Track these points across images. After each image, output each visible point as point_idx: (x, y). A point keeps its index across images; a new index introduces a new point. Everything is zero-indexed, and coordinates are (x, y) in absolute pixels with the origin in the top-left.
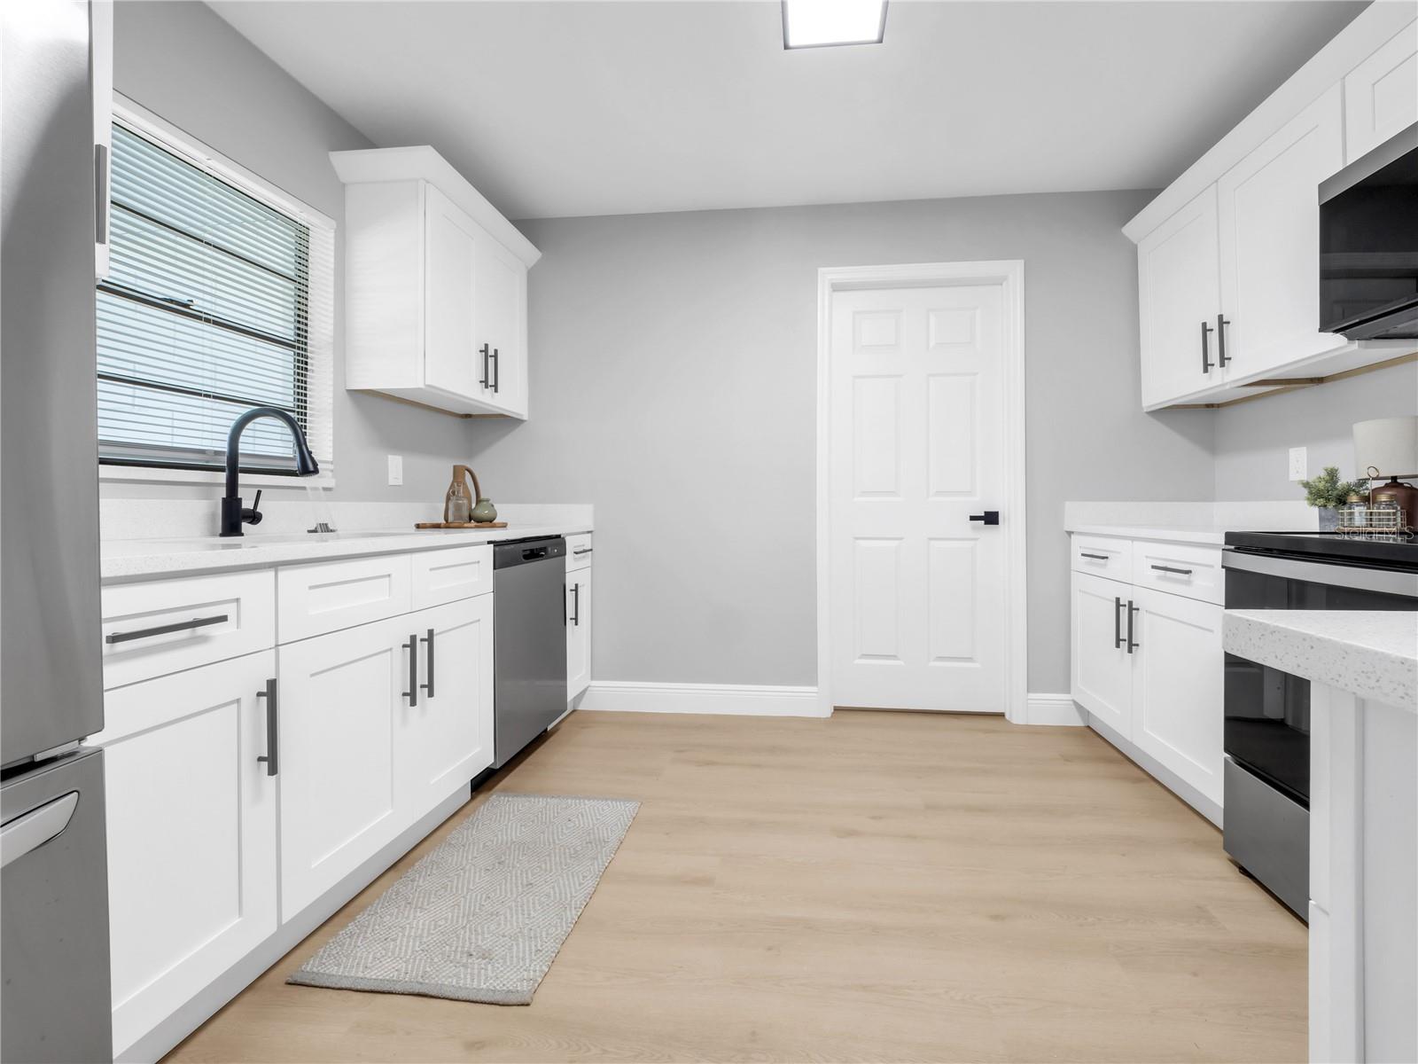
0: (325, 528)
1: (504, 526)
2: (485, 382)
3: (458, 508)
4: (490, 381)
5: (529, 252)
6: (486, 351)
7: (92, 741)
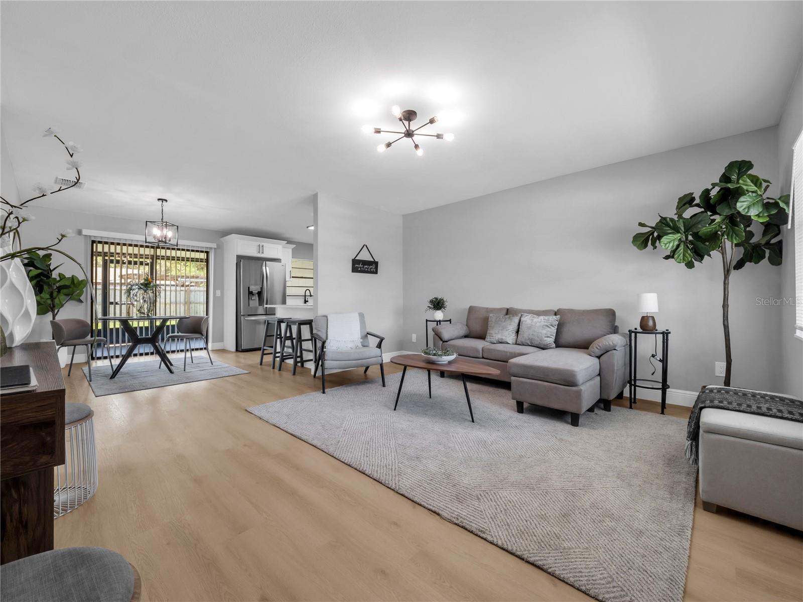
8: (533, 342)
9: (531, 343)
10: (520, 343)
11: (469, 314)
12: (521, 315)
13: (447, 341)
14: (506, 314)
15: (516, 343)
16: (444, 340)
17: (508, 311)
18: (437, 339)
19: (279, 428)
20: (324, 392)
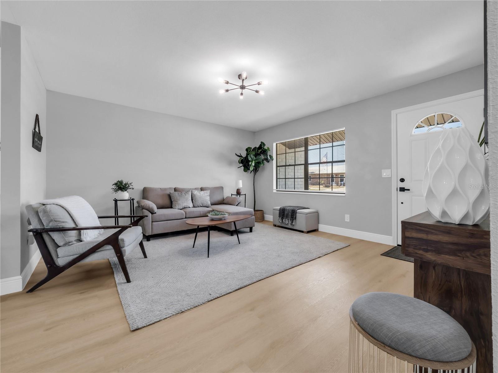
8: (203, 204)
10: (197, 206)
11: (145, 193)
12: (191, 191)
13: (156, 213)
14: (175, 191)
15: (194, 207)
16: (155, 212)
17: (175, 190)
18: (146, 213)
19: (219, 297)
20: (128, 281)
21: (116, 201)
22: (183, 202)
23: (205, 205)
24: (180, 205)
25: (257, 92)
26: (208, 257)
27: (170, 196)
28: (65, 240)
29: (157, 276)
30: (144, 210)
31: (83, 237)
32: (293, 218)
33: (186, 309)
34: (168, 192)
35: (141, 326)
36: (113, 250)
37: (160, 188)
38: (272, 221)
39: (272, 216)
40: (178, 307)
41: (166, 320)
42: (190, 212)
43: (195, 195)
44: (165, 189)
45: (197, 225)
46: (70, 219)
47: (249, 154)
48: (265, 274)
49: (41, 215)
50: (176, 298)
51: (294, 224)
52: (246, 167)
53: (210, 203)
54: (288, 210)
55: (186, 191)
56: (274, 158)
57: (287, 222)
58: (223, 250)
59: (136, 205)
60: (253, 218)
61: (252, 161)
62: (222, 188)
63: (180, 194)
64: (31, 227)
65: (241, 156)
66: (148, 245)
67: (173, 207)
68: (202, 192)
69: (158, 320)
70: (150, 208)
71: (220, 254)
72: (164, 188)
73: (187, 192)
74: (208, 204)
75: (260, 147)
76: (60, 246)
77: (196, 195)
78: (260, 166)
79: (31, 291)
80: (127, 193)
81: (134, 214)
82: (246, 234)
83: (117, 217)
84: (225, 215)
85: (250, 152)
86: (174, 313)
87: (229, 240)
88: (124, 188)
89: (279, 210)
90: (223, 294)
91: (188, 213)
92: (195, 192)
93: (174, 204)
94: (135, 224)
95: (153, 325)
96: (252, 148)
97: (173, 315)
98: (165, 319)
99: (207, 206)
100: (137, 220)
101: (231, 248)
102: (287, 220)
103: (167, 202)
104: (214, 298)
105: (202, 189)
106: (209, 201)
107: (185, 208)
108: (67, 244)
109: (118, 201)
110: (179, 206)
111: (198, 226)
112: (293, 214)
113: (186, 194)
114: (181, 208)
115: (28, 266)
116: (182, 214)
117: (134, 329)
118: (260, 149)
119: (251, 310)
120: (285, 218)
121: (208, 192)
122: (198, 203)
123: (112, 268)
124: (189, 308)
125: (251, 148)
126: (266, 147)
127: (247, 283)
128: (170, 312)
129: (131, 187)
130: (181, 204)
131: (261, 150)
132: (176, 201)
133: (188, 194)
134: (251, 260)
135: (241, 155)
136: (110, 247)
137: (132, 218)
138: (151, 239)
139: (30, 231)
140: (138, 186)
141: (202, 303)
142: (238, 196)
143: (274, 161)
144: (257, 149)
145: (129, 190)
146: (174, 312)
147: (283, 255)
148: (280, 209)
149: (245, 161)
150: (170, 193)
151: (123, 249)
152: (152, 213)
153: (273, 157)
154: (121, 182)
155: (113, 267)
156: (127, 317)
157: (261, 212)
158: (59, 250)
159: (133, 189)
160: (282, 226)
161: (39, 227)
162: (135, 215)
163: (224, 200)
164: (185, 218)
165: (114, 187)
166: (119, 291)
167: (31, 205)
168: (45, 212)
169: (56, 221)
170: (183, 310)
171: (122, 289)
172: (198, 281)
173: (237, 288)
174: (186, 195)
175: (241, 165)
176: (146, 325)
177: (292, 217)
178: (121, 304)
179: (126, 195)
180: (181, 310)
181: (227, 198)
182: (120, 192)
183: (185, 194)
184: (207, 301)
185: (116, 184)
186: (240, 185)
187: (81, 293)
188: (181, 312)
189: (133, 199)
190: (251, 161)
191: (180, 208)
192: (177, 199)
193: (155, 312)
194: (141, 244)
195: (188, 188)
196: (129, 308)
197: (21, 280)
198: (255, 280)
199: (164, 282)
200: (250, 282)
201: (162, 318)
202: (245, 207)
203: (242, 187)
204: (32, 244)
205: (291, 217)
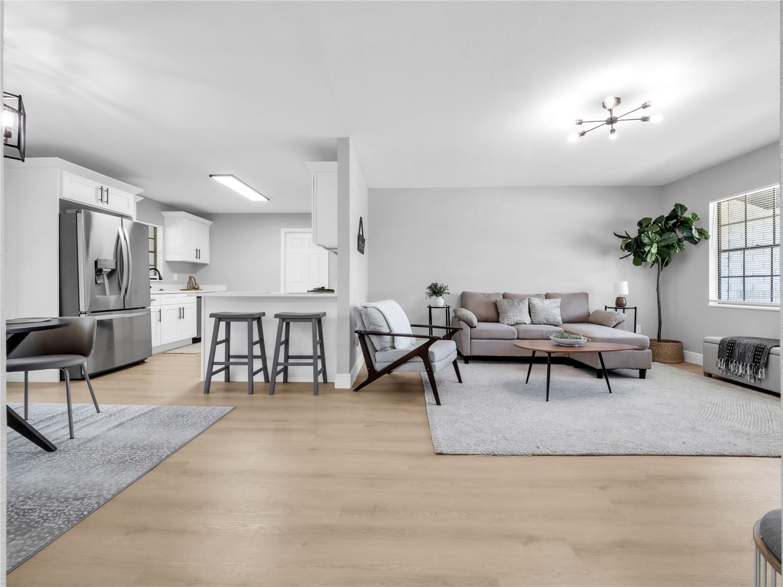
0: (161, 290)
1: (201, 290)
2: (197, 257)
3: (190, 286)
4: (198, 257)
5: (209, 223)
6: (197, 250)
7: (150, 307)
8: (549, 320)
9: (547, 322)
10: (537, 322)
11: (464, 299)
12: (529, 299)
13: (475, 327)
14: (504, 298)
15: (532, 323)
16: (475, 325)
17: (504, 296)
18: (463, 325)
19: (551, 455)
20: (438, 403)
21: (430, 308)
22: (515, 315)
23: (552, 321)
24: (511, 319)
25: (645, 119)
26: (547, 400)
27: (496, 305)
28: (381, 344)
29: (471, 406)
30: (460, 321)
31: (396, 344)
32: (759, 363)
33: (500, 453)
34: (493, 299)
35: (445, 452)
36: (423, 363)
37: (483, 294)
38: (702, 365)
39: (702, 355)
40: (489, 448)
41: (473, 456)
42: (525, 331)
43: (534, 305)
44: (490, 295)
45: (531, 349)
46: (386, 324)
47: (643, 232)
48: (647, 449)
49: (363, 317)
50: (490, 437)
51: (759, 377)
52: (639, 256)
53: (561, 320)
54: (746, 345)
55: (520, 299)
56: (710, 234)
57: (740, 371)
58: (575, 397)
59: (452, 315)
60: (648, 353)
61: (651, 245)
62: (586, 295)
63: (510, 303)
64: (357, 329)
65: (628, 237)
66: (465, 368)
67: (500, 320)
68: (548, 301)
69: (465, 453)
70: (468, 319)
71: (569, 401)
72: (488, 294)
73: (522, 301)
74: (557, 320)
75: (673, 215)
76: (377, 351)
77: (536, 305)
78: (672, 252)
79: (357, 390)
80: (442, 299)
81: (449, 326)
82: (630, 379)
83: (431, 327)
84: (580, 339)
85: (647, 226)
86: (485, 453)
87: (592, 384)
88: (438, 293)
89: (719, 342)
90: (557, 453)
91: (521, 331)
92: (536, 301)
93: (502, 317)
94: (448, 337)
95: (458, 456)
96: (653, 221)
97: (483, 454)
98: (473, 454)
99: (556, 324)
100: (451, 333)
101: (592, 396)
102: (740, 366)
103: (491, 313)
104: (543, 453)
105: (547, 296)
106: (559, 316)
107: (518, 324)
108: (383, 349)
109: (432, 309)
110: (509, 320)
111: (534, 352)
112: (759, 355)
113: (520, 303)
114: (513, 324)
115: (354, 366)
116: (513, 332)
117: (438, 452)
118: (672, 219)
119: (601, 488)
120: (736, 362)
121: (558, 302)
122: (540, 317)
123: (423, 386)
124: (505, 454)
125: (651, 219)
126: (687, 215)
127: (606, 451)
128: (480, 450)
129: (446, 291)
130: (512, 317)
131: (675, 220)
132: (505, 313)
133: (523, 303)
134: (625, 421)
135: (627, 234)
136: (420, 359)
137: (448, 330)
138: (470, 361)
139: (356, 332)
140: (455, 290)
141: (523, 454)
142: (620, 311)
143: (710, 240)
144: (664, 220)
145: (444, 295)
146: (485, 451)
147: (704, 429)
148: (722, 343)
149: (635, 245)
150: (497, 301)
151: (433, 364)
152: (471, 327)
153: (707, 232)
154: (435, 285)
155: (424, 384)
156: (433, 439)
157: (676, 344)
158: (377, 354)
159: (449, 293)
160: (727, 377)
161: (362, 329)
162: (451, 326)
163: (589, 316)
164: (517, 339)
165: (428, 291)
166: (428, 411)
167: (357, 308)
168: (367, 314)
169: (374, 325)
170: (496, 453)
171: (431, 410)
172: (523, 427)
173: (584, 453)
174: (519, 305)
175: (627, 253)
176: (450, 453)
177: (756, 362)
178: (429, 425)
179: (441, 301)
180: (493, 452)
181: (596, 312)
182: (434, 297)
183: (518, 302)
184: (531, 453)
185: (430, 287)
186: (625, 290)
187: (394, 403)
188: (493, 454)
189: (448, 307)
190: (649, 245)
191: (510, 324)
192: (505, 310)
193: (463, 444)
194: (455, 363)
195: (525, 295)
196: (436, 430)
197: (350, 378)
198: (622, 451)
199: (478, 416)
200: (611, 451)
201: (469, 453)
202: (635, 332)
203: (628, 293)
204: (357, 346)
205: (754, 362)
